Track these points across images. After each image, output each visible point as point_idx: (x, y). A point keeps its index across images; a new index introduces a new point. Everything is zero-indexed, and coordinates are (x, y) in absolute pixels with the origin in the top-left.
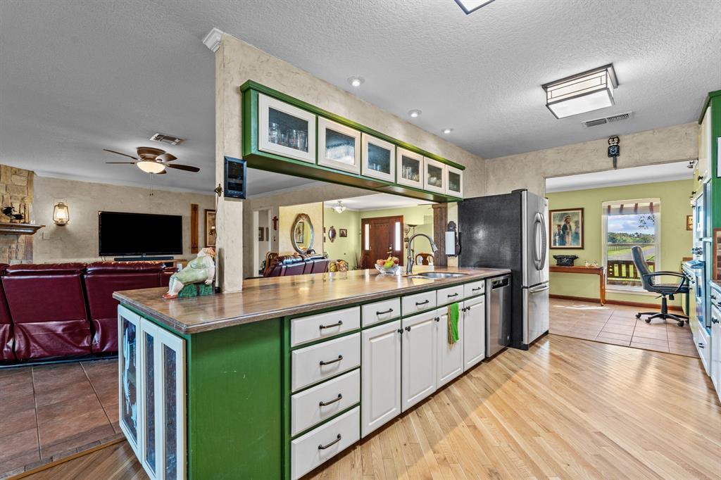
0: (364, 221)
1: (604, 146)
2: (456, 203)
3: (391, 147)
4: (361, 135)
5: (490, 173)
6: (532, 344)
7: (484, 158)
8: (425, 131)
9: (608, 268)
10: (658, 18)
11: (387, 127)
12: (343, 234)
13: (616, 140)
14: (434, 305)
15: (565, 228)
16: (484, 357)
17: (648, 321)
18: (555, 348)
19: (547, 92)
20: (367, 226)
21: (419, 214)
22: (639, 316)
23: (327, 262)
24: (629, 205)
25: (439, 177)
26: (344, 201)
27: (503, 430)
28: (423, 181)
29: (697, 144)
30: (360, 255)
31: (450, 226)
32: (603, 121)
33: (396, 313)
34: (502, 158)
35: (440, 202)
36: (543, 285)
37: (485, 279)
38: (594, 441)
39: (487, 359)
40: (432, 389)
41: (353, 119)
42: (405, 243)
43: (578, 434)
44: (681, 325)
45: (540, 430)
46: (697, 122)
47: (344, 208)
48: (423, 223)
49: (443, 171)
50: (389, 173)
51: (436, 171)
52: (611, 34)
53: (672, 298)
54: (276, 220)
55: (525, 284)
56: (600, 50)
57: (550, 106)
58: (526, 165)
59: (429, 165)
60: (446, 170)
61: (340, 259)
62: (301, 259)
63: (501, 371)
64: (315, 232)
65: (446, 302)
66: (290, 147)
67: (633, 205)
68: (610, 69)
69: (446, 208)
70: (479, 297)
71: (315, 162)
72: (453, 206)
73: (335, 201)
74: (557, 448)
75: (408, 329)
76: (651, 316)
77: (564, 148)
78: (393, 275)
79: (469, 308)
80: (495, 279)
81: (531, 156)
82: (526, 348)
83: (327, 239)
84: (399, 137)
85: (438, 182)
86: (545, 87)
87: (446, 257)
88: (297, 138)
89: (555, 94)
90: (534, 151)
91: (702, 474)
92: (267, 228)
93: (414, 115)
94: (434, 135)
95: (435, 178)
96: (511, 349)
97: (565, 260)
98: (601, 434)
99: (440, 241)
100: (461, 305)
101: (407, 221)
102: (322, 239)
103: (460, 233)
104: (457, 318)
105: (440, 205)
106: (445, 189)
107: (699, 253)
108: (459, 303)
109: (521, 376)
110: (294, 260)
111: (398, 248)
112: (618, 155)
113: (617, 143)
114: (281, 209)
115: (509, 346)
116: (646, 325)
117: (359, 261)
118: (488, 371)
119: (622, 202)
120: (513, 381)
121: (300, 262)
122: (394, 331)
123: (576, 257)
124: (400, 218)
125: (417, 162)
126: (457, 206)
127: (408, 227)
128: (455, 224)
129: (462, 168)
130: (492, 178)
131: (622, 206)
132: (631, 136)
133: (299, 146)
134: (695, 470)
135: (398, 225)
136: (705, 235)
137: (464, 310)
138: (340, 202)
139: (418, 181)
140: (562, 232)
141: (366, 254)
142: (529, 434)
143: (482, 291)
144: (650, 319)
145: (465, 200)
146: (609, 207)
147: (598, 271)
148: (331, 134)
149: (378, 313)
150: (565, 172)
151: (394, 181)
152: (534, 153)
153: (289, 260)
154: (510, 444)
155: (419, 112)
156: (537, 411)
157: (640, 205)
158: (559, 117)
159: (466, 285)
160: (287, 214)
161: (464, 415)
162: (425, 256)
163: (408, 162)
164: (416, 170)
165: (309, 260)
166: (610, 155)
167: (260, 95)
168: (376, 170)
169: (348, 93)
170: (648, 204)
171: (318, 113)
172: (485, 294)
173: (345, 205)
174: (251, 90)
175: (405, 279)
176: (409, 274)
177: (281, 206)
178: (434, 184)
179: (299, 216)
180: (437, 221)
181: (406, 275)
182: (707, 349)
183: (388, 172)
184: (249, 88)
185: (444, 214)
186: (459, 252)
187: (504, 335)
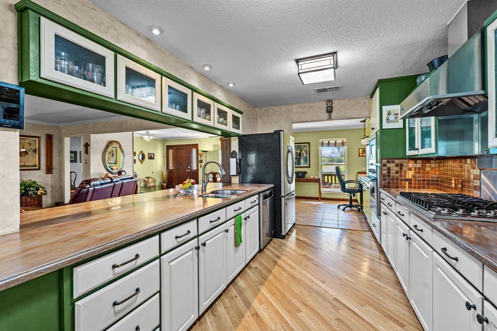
0: (168, 148)
1: (324, 105)
2: (237, 137)
3: (188, 92)
4: (162, 78)
5: (259, 118)
6: (287, 233)
7: (254, 107)
8: (215, 83)
9: (323, 178)
10: (365, 25)
11: (185, 75)
12: (151, 157)
13: (331, 102)
14: (225, 220)
15: (300, 154)
16: (258, 250)
17: (344, 210)
18: (300, 235)
19: (298, 65)
20: (171, 151)
21: (209, 144)
22: (339, 207)
23: (136, 181)
24: (332, 142)
25: (225, 119)
26: (151, 132)
27: (277, 313)
28: (213, 120)
29: (370, 110)
30: (165, 173)
31: (233, 154)
32: (325, 90)
33: (194, 233)
34: (267, 108)
35: (226, 137)
36: (292, 193)
37: (259, 193)
38: (334, 307)
39: (260, 251)
40: (223, 286)
41: (154, 63)
42: (200, 164)
43: (323, 303)
44: (359, 210)
45: (301, 307)
46: (369, 96)
47: (151, 137)
48: (212, 150)
49: (228, 114)
50: (187, 113)
51: (223, 113)
52: (340, 31)
53: (354, 196)
54: (87, 146)
55: (283, 194)
56: (332, 40)
57: (300, 75)
58: (281, 114)
59: (218, 109)
60: (230, 113)
61: (149, 176)
62: (110, 181)
63: (270, 258)
64: (126, 156)
65: (233, 216)
66: (86, 80)
67: (334, 142)
68: (335, 55)
69: (230, 141)
70: (254, 207)
71: (113, 97)
72: (235, 139)
73: (144, 132)
74: (313, 319)
75: (204, 244)
76: (345, 207)
77: (303, 105)
78: (190, 194)
79: (249, 217)
80: (265, 193)
81: (284, 108)
82: (283, 237)
83: (137, 161)
84: (195, 83)
85: (225, 122)
86: (297, 61)
87: (230, 177)
88: (93, 71)
89: (304, 67)
90: (285, 105)
91: (393, 318)
92: (80, 152)
93: (207, 69)
94: (221, 87)
95: (222, 119)
96: (275, 240)
97: (300, 174)
98: (336, 299)
99: (226, 166)
100: (243, 216)
101: (201, 148)
102: (132, 161)
103: (240, 160)
104: (241, 226)
105: (226, 139)
106: (229, 128)
107: (373, 172)
108: (242, 214)
109: (283, 261)
110: (103, 182)
111: (194, 168)
112: (332, 112)
113: (331, 104)
114: (92, 136)
115: (274, 237)
116: (343, 212)
117: (164, 177)
118: (262, 260)
119: (329, 139)
120: (279, 266)
121: (109, 183)
122: (192, 249)
123: (306, 173)
124: (196, 146)
125: (210, 106)
126: (238, 140)
127: (202, 152)
128: (236, 153)
129: (241, 113)
130: (260, 121)
131: (329, 142)
132: (338, 101)
133: (95, 79)
134: (389, 315)
135: (194, 150)
136: (377, 162)
137: (246, 219)
138: (148, 132)
139: (210, 120)
140: (298, 157)
141: (170, 172)
142: (294, 311)
143: (257, 202)
144: (345, 208)
145: (243, 135)
146: (323, 142)
147: (318, 181)
148: (130, 73)
149: (177, 237)
150: (303, 120)
151: (191, 119)
152: (286, 106)
153: (98, 182)
154: (283, 325)
155: (211, 67)
156: (297, 289)
157: (331, 142)
158: (304, 83)
159: (247, 200)
160: (98, 141)
161: (248, 305)
162: (214, 174)
163: (201, 104)
164: (208, 112)
165: (118, 181)
166: (328, 112)
167: (42, 18)
168: (176, 109)
169: (149, 40)
170: (341, 141)
171: (117, 51)
172: (259, 204)
173: (152, 135)
174: (30, 11)
175: (201, 198)
176: (204, 193)
177: (92, 134)
178: (222, 123)
179: (110, 143)
180: (224, 150)
181: (201, 194)
182: (378, 228)
183: (186, 111)
184: (26, 8)
185: (228, 145)
186: (239, 173)
187: (270, 231)
